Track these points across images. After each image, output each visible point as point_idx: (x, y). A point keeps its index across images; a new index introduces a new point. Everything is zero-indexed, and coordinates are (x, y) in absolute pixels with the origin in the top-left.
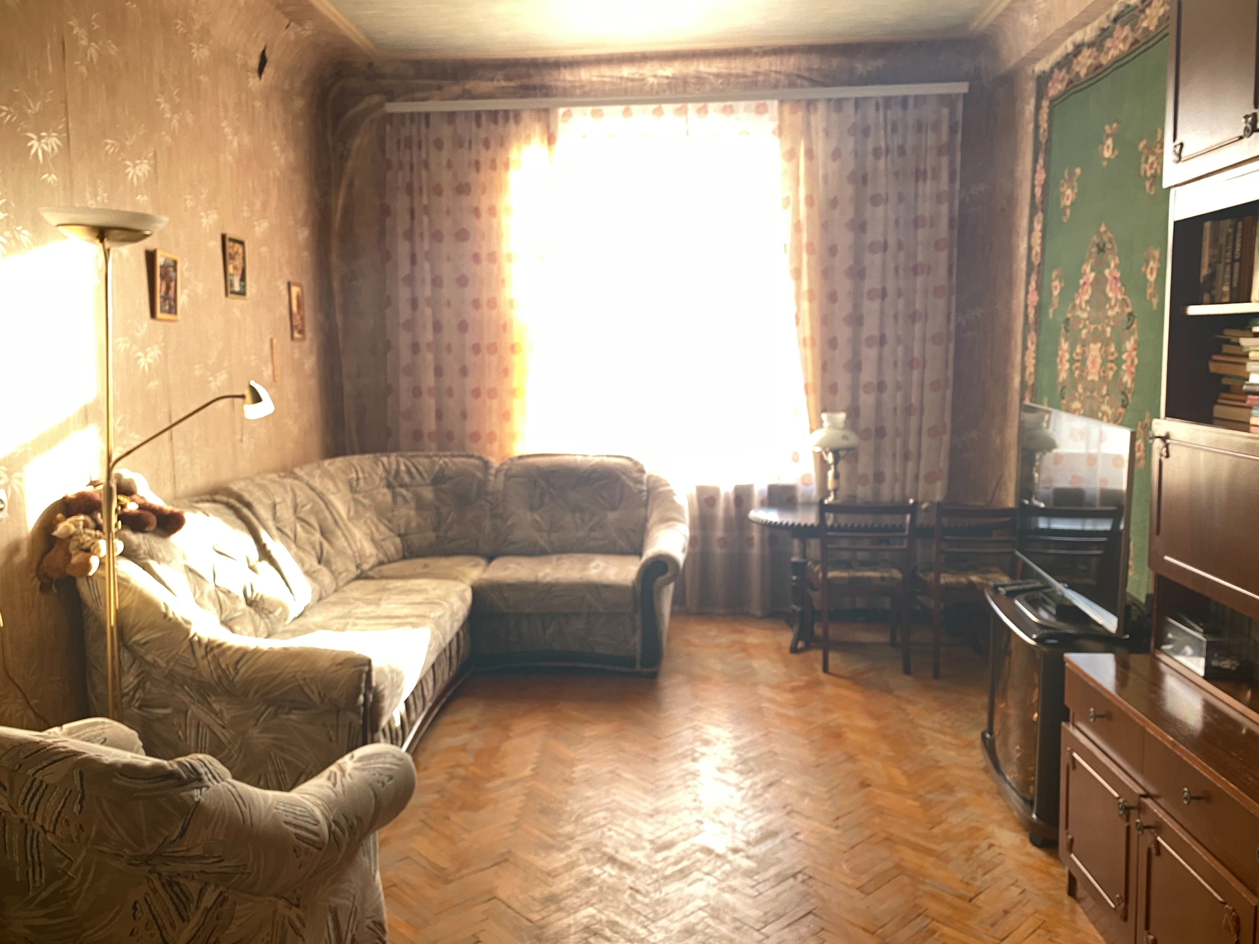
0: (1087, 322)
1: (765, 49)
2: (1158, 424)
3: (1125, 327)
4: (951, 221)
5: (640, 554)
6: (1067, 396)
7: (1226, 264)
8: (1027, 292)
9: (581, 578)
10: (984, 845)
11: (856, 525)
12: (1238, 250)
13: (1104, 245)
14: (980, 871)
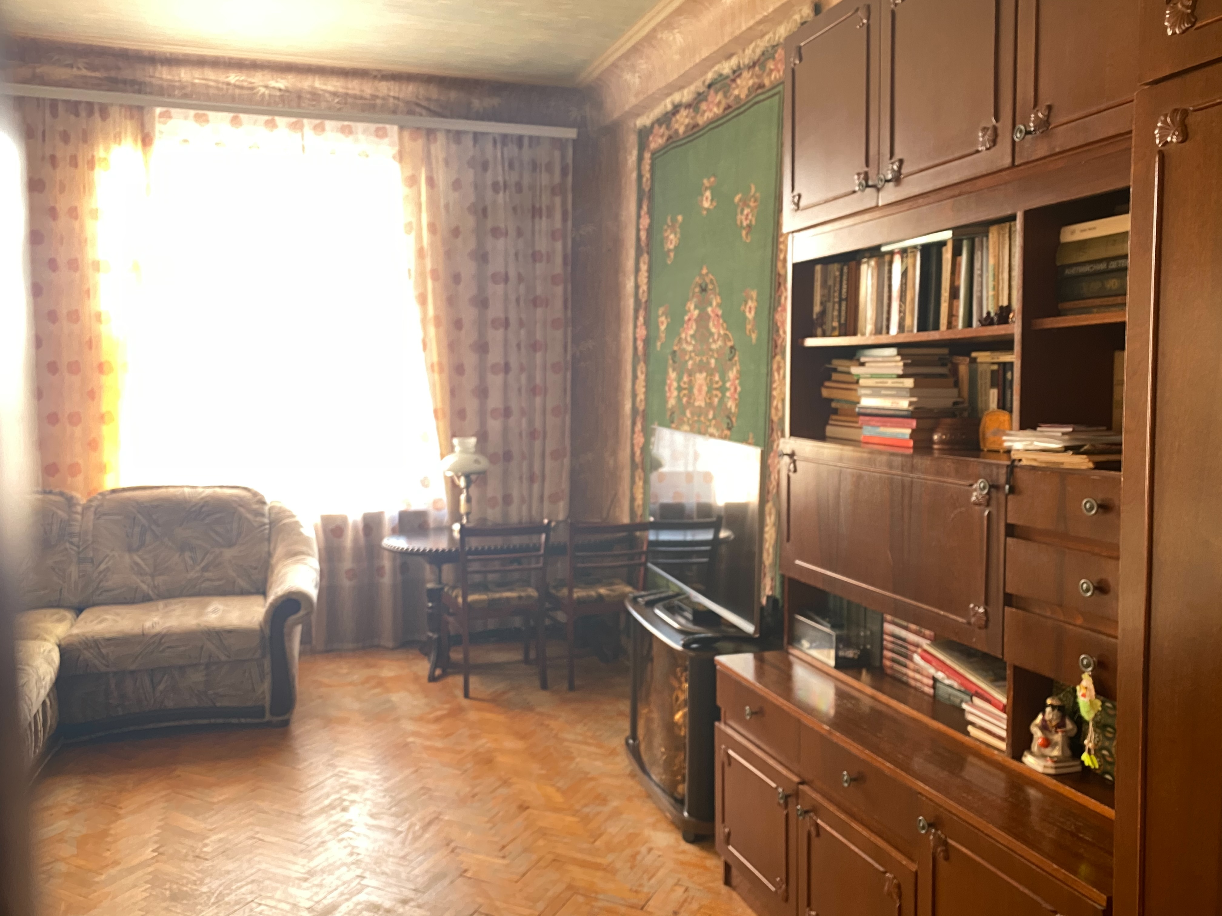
0: (693, 355)
1: (384, 73)
2: (784, 443)
3: (727, 358)
4: (565, 257)
5: (263, 592)
6: (676, 421)
7: (834, 303)
8: (635, 326)
9: (199, 625)
10: (644, 850)
11: (486, 548)
12: (844, 290)
13: (706, 285)
14: (646, 877)
